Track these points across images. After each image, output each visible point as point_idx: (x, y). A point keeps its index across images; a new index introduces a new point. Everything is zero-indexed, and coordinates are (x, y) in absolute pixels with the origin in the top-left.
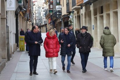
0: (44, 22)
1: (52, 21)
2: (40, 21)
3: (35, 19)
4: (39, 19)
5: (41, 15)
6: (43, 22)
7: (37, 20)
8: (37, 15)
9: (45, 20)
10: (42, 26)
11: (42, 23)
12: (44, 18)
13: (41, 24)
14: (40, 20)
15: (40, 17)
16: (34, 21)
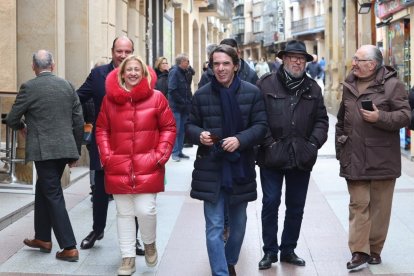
0: (293, 28)
2: (274, 24)
3: (251, 13)
4: (269, 12)
6: (288, 25)
7: (261, 20)
9: (297, 17)
11: (282, 30)
12: (292, 9)
13: (276, 38)
14: (275, 15)
15: (274, 5)
16: (248, 22)
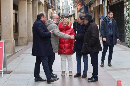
0: (72, 12)
1: (83, 6)
2: (67, 11)
3: (62, 8)
4: (66, 8)
5: (69, 4)
7: (64, 10)
8: (64, 4)
9: (73, 9)
10: (70, 16)
11: (69, 13)
12: (72, 7)
13: (68, 15)
14: (68, 9)
15: (68, 6)
16: (61, 10)
